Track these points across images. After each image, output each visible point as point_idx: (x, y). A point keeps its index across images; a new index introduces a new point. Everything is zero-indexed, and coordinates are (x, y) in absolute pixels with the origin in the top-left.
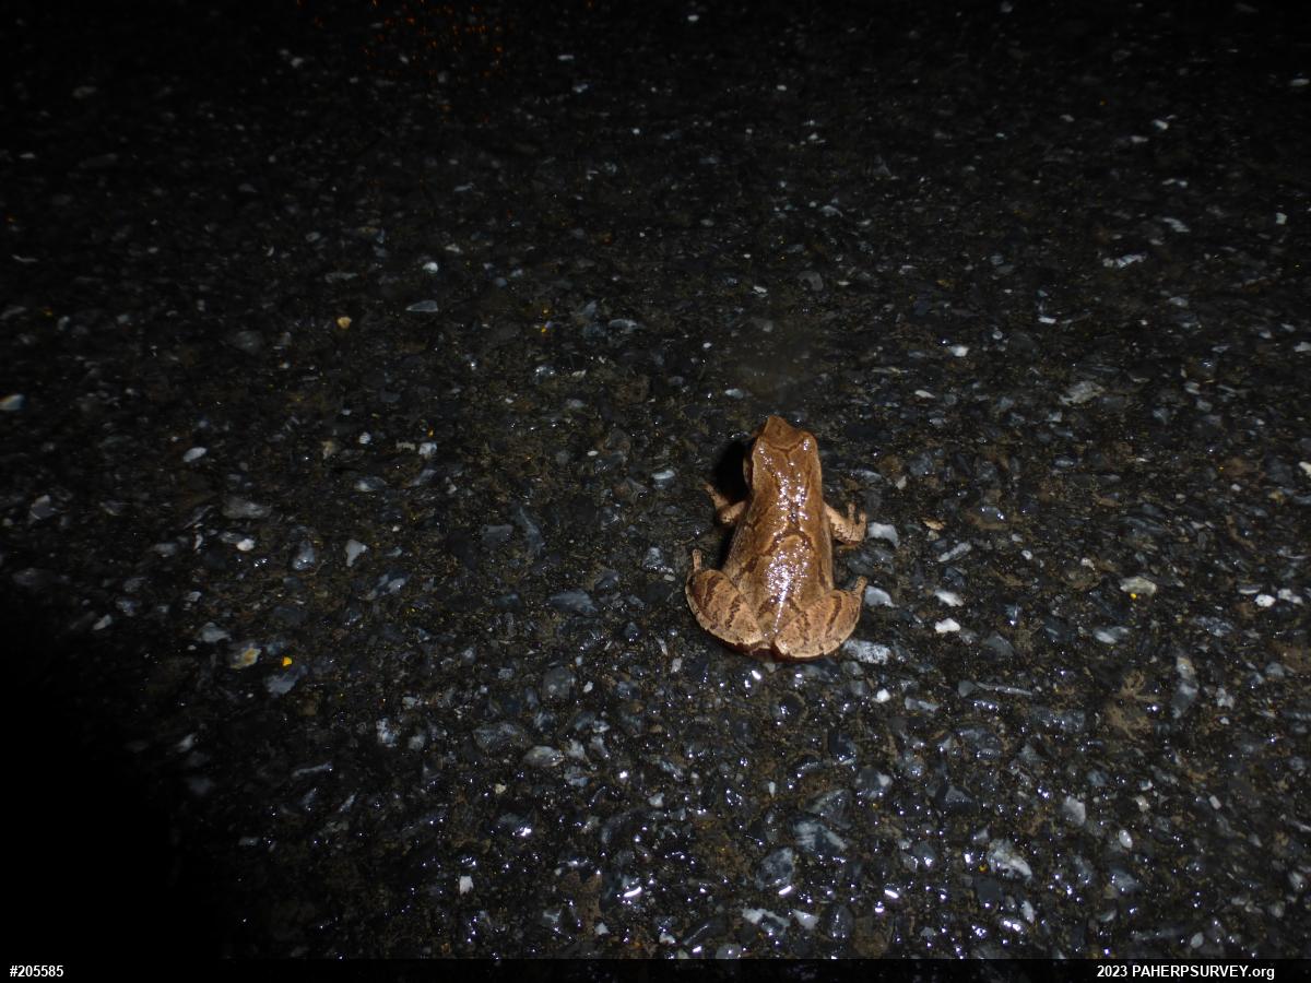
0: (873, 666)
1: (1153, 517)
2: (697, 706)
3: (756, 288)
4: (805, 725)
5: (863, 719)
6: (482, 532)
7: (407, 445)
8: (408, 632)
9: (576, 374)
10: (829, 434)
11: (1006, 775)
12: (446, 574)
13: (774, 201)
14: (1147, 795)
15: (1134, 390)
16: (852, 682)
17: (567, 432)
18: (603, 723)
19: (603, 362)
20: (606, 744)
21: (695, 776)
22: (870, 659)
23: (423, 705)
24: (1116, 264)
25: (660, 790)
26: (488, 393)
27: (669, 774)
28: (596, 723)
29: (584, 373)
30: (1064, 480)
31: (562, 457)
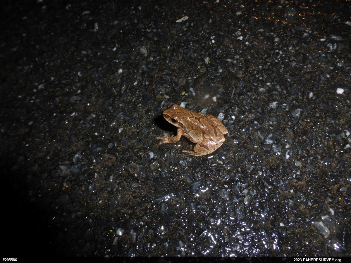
0: (225, 117)
1: (188, 51)
2: (232, 160)
3: (72, 115)
4: (239, 136)
5: (239, 123)
6: (164, 213)
7: (115, 240)
8: (200, 240)
9: (95, 177)
10: (144, 110)
11: (254, 99)
12: (178, 227)
13: (27, 101)
14: (259, 77)
15: (146, 41)
16: (229, 123)
17: (123, 182)
18: (238, 183)
19: (93, 167)
20: (244, 183)
21: (253, 163)
22: (223, 117)
23: (227, 235)
24: (96, 29)
25: (257, 172)
26: (95, 209)
27: (253, 169)
28: (238, 185)
29: (96, 174)
30: (172, 63)
31: (135, 185)
